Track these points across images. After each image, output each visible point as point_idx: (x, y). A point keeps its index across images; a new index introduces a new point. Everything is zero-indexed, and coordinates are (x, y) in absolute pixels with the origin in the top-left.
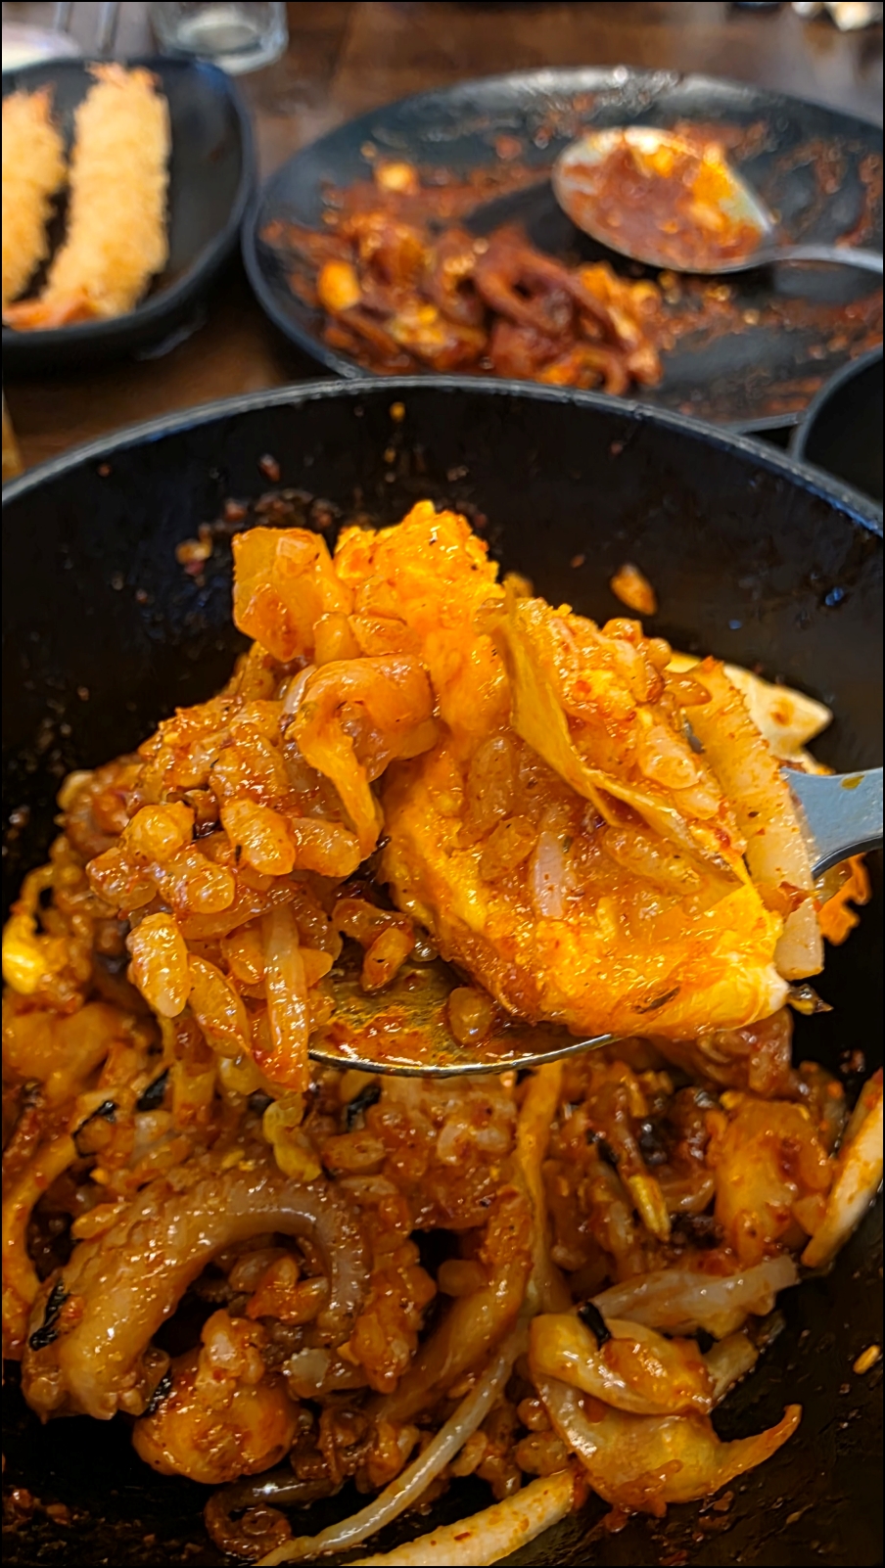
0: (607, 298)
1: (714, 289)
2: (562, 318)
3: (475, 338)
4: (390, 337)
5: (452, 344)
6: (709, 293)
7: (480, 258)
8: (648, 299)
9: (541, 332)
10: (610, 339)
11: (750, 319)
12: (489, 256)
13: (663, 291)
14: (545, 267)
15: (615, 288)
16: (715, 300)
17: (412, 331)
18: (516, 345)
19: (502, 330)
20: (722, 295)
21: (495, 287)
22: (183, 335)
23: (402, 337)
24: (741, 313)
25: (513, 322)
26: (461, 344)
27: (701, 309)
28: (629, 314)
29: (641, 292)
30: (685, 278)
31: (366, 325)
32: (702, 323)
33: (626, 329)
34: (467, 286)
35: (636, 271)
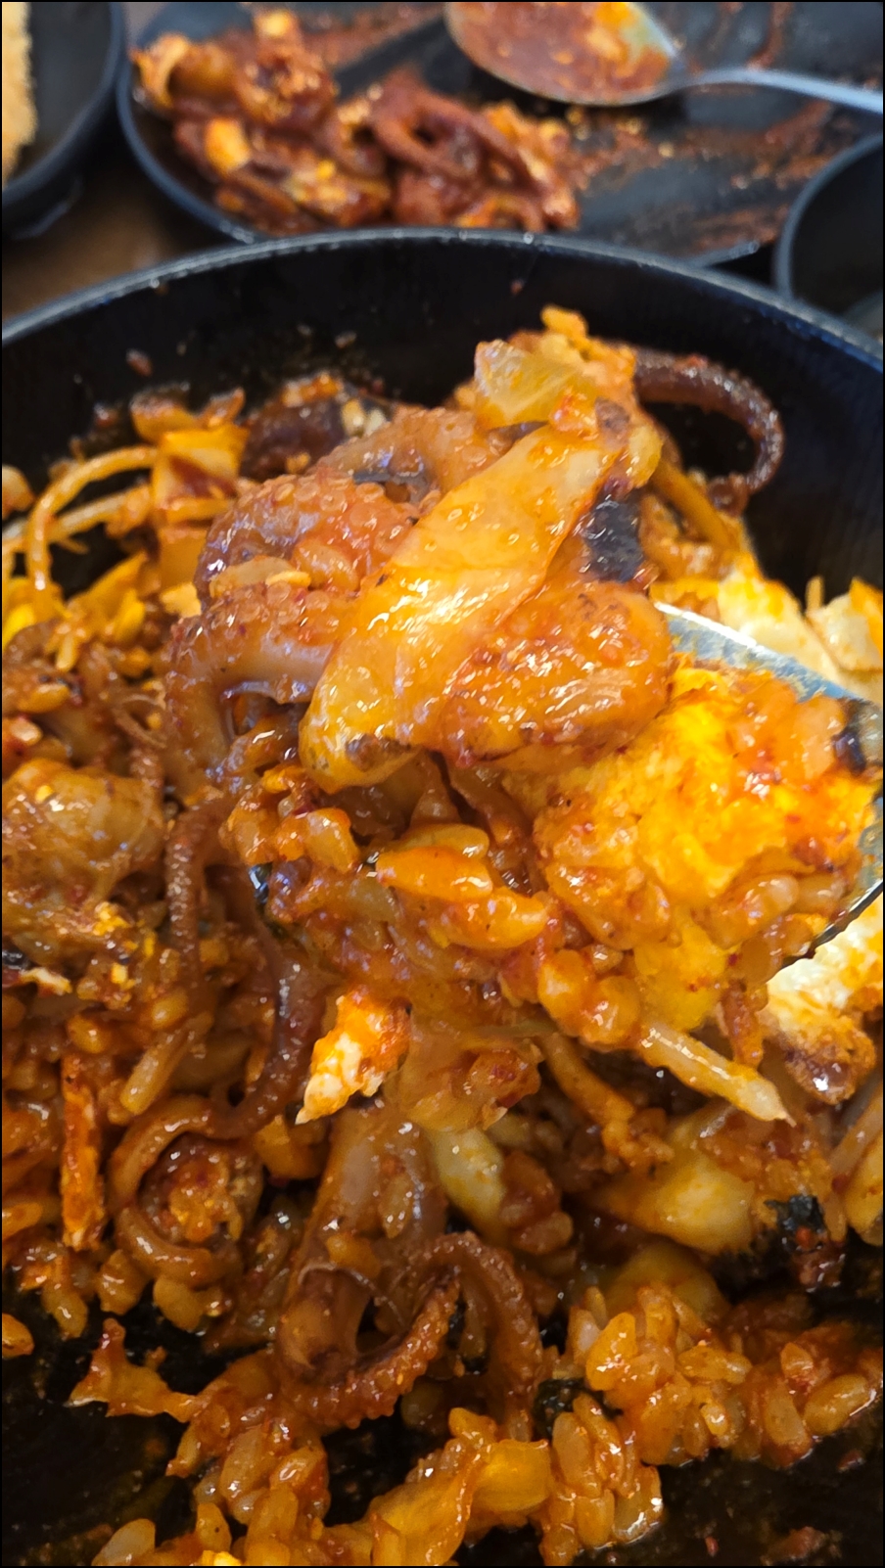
0: (514, 138)
1: (625, 122)
2: (470, 163)
3: (379, 192)
4: (288, 196)
5: (354, 199)
6: (620, 127)
7: (375, 106)
8: (557, 139)
9: (449, 179)
10: (522, 183)
11: (666, 151)
12: (383, 102)
13: (571, 128)
14: (445, 108)
15: (523, 127)
16: (627, 134)
17: (310, 189)
18: (424, 195)
19: (407, 180)
20: (633, 128)
21: (396, 134)
22: (62, 209)
23: (300, 196)
24: (656, 146)
25: (419, 171)
26: (364, 198)
27: (613, 145)
28: (540, 153)
29: (549, 130)
30: (593, 112)
31: (260, 185)
32: (616, 158)
33: (539, 171)
34: (364, 135)
35: (541, 108)
